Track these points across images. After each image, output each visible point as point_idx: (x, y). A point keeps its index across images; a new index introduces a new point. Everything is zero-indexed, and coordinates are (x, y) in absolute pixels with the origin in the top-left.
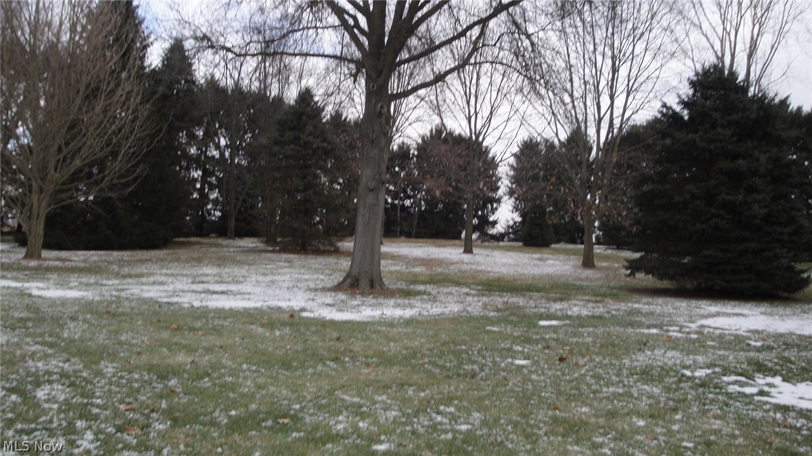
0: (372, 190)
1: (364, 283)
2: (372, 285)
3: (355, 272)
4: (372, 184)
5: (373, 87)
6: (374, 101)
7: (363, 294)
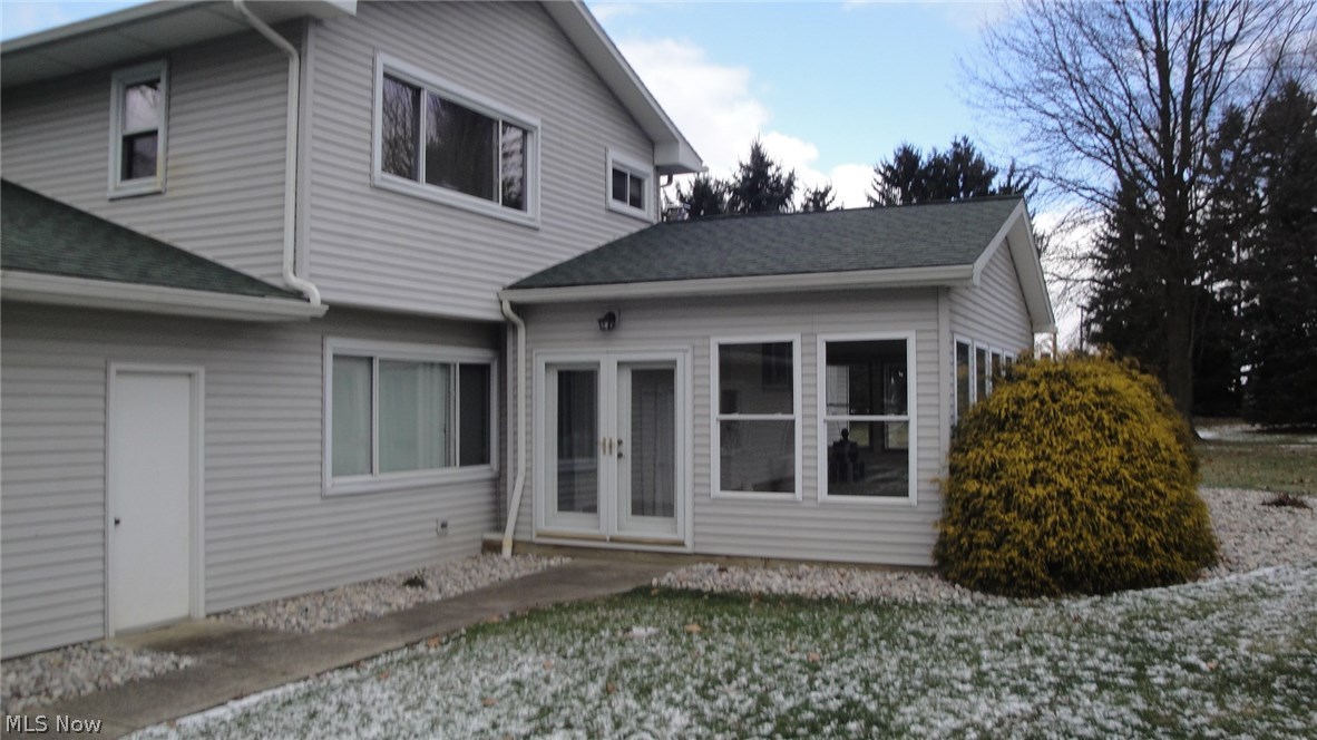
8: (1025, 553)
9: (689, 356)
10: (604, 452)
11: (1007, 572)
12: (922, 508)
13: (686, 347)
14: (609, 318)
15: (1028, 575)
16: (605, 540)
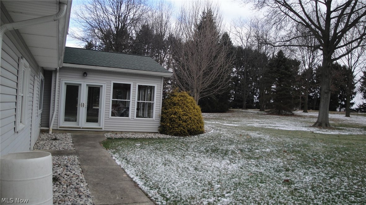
0: (326, 93)
1: (324, 125)
2: (326, 125)
3: (320, 121)
4: (326, 91)
5: (326, 57)
6: (326, 62)
7: (324, 128)
8: (184, 128)
9: (106, 85)
10: (82, 107)
11: (180, 132)
12: (156, 120)
13: (105, 83)
14: (85, 73)
15: (184, 132)
16: (80, 128)
